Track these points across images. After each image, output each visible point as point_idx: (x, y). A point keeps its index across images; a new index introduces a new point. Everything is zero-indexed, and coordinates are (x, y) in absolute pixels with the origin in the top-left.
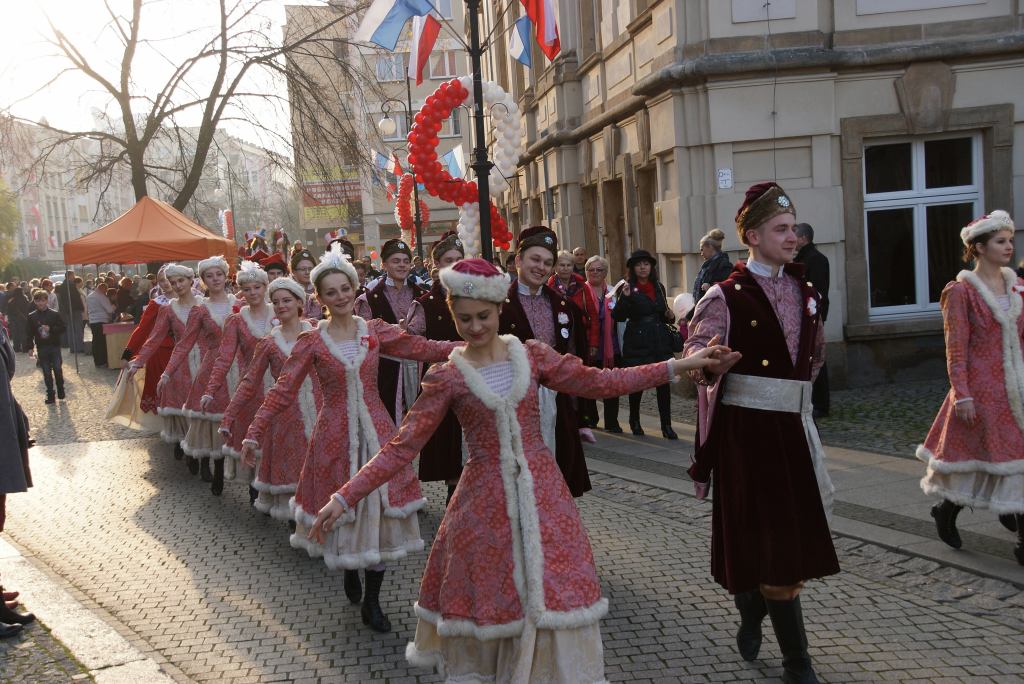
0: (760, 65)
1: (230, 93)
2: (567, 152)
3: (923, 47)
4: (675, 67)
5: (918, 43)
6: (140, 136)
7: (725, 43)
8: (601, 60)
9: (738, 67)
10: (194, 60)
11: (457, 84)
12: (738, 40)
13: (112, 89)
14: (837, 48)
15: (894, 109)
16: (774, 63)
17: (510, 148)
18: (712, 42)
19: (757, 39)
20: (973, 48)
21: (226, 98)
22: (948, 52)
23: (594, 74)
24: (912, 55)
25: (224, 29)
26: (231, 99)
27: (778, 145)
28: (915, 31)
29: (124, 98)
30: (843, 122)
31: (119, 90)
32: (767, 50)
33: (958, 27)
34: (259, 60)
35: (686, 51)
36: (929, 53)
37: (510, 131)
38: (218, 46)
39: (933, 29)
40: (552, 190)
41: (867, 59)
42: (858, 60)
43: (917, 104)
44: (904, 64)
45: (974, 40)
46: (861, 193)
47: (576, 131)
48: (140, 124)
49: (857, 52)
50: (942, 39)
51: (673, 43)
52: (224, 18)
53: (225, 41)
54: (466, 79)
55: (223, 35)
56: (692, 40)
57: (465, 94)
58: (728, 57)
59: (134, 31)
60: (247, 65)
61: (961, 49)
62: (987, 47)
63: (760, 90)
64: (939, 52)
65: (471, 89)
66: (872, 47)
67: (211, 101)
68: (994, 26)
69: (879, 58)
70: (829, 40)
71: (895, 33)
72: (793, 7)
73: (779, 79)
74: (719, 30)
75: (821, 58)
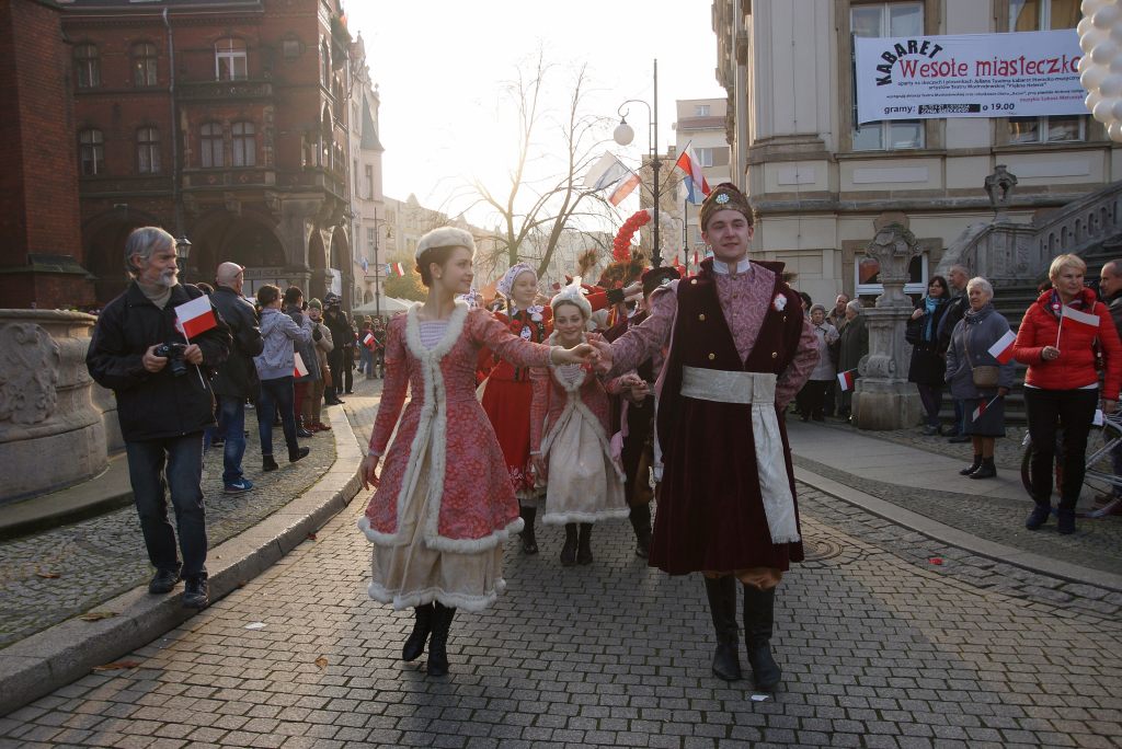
0: (792, 209)
1: (570, 213)
3: (890, 204)
5: (888, 201)
6: (516, 238)
7: (772, 196)
9: (778, 209)
10: (551, 193)
11: (645, 213)
12: (781, 194)
13: (502, 211)
14: (842, 201)
15: (872, 237)
16: (799, 209)
17: (671, 251)
18: (766, 194)
19: (793, 194)
20: (917, 206)
21: (567, 216)
22: (902, 207)
24: (882, 208)
25: (571, 174)
27: (802, 254)
28: (887, 194)
29: (509, 216)
30: (844, 242)
31: (507, 211)
32: (797, 201)
33: (911, 193)
34: (588, 193)
36: (892, 207)
38: (566, 184)
39: (898, 193)
41: (857, 208)
42: (851, 208)
44: (879, 212)
45: (918, 201)
46: (853, 283)
48: (517, 232)
49: (853, 203)
50: (903, 199)
52: (572, 168)
53: (571, 182)
54: (651, 211)
55: (570, 178)
56: (757, 193)
57: (649, 219)
58: (773, 204)
59: (519, 178)
61: (910, 205)
62: (924, 206)
63: (791, 222)
64: (897, 206)
66: (860, 202)
67: (559, 218)
68: (932, 193)
69: (864, 208)
70: (836, 196)
71: (875, 194)
72: (813, 177)
73: (803, 217)
74: (771, 188)
75: (831, 206)
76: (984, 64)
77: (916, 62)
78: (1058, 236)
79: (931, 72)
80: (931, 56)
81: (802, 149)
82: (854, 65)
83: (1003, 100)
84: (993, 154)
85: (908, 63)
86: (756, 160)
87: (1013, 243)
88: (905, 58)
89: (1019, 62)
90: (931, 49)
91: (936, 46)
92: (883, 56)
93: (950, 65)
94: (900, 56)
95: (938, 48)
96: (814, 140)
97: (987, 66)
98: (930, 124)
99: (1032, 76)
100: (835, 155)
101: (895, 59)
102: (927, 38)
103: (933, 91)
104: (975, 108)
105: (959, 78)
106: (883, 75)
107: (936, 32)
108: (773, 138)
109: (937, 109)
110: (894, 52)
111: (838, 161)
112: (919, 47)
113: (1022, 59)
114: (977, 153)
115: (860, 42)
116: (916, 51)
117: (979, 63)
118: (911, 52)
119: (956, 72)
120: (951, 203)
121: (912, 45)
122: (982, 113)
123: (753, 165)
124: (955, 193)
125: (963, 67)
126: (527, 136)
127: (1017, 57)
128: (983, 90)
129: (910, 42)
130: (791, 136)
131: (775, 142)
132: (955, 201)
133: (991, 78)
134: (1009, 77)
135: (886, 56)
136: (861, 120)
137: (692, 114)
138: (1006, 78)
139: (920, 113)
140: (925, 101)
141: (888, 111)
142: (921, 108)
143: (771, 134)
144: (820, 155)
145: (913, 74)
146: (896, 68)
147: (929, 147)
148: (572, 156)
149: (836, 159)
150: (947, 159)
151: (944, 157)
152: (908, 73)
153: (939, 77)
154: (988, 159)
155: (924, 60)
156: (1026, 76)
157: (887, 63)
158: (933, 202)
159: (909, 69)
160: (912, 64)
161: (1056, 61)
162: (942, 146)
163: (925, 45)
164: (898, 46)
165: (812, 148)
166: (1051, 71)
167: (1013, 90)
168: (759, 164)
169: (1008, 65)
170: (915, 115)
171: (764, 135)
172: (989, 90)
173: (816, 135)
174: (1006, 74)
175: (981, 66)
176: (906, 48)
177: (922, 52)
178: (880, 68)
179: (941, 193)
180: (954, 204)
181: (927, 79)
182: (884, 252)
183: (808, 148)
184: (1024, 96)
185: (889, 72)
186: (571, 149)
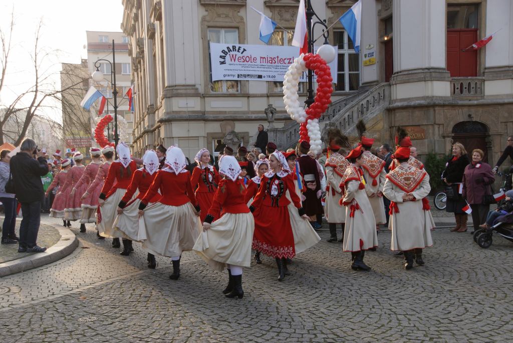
0: (185, 118)
1: (39, 105)
2: (150, 135)
3: (227, 117)
4: (164, 117)
5: (226, 115)
6: (2, 120)
7: (177, 112)
8: (158, 109)
9: (179, 118)
10: (24, 94)
11: (110, 116)
12: (180, 112)
14: (206, 115)
15: (220, 131)
16: (188, 118)
18: (173, 112)
19: (185, 111)
20: (238, 118)
21: (36, 107)
22: (232, 118)
23: (157, 112)
24: (224, 118)
25: (37, 83)
26: (38, 108)
27: (190, 138)
28: (225, 112)
30: (208, 133)
32: (187, 115)
33: (235, 112)
35: (167, 113)
37: (124, 129)
39: (230, 112)
40: (147, 146)
41: (213, 119)
42: (211, 119)
43: (225, 130)
44: (223, 120)
45: (238, 116)
46: (212, 152)
47: (152, 129)
49: (211, 116)
50: (232, 115)
51: (164, 111)
52: (37, 78)
54: (113, 115)
55: (36, 85)
56: (169, 111)
57: (112, 119)
58: (177, 116)
60: (45, 96)
61: (235, 118)
62: (242, 118)
63: (185, 125)
64: (230, 118)
65: (114, 118)
66: (215, 115)
67: (30, 108)
68: (244, 113)
69: (215, 119)
70: (204, 113)
71: (220, 112)
72: (193, 105)
73: (190, 122)
74: (175, 109)
75: (201, 117)
76: (263, 58)
77: (236, 55)
78: (293, 133)
79: (242, 60)
80: (242, 53)
81: (189, 91)
82: (210, 54)
83: (271, 74)
84: (268, 97)
85: (233, 55)
86: (168, 96)
87: (276, 135)
88: (231, 53)
89: (277, 58)
90: (241, 50)
91: (244, 49)
92: (222, 52)
93: (250, 58)
94: (229, 52)
95: (244, 50)
96: (193, 88)
97: (264, 59)
98: (242, 82)
99: (281, 65)
100: (203, 95)
101: (227, 53)
102: (240, 45)
103: (243, 69)
104: (260, 77)
105: (253, 63)
106: (222, 60)
107: (244, 43)
108: (176, 86)
109: (245, 76)
110: (227, 50)
111: (204, 97)
112: (237, 49)
113: (278, 57)
114: (262, 96)
115: (212, 45)
116: (236, 51)
117: (261, 58)
118: (233, 51)
119: (252, 61)
120: (252, 117)
121: (234, 47)
122: (263, 79)
123: (166, 98)
124: (253, 112)
125: (255, 59)
126: (6, 57)
127: (276, 56)
128: (263, 69)
129: (233, 46)
130: (184, 86)
131: (176, 88)
132: (253, 116)
133: (266, 64)
134: (273, 64)
135: (223, 51)
136: (213, 80)
137: (97, 40)
138: (272, 65)
139: (238, 77)
140: (240, 73)
141: (225, 76)
142: (238, 75)
143: (174, 84)
144: (197, 95)
145: (235, 60)
146: (228, 57)
147: (242, 93)
148: (37, 71)
149: (203, 96)
150: (250, 98)
151: (249, 97)
152: (233, 60)
153: (245, 63)
154: (266, 98)
155: (239, 54)
156: (279, 64)
157: (224, 55)
158: (245, 117)
159: (233, 58)
160: (234, 56)
161: (290, 59)
162: (247, 92)
163: (239, 47)
164: (228, 48)
165: (193, 91)
166: (289, 63)
167: (274, 70)
168: (169, 97)
169: (273, 59)
170: (236, 78)
171: (171, 84)
172: (265, 69)
173: (195, 86)
174: (272, 63)
175: (262, 59)
176: (232, 49)
177: (238, 51)
178: (221, 57)
179: (248, 112)
180: (253, 118)
181: (240, 63)
182: (229, 142)
183: (190, 91)
184: (279, 73)
185: (225, 59)
186: (36, 67)
